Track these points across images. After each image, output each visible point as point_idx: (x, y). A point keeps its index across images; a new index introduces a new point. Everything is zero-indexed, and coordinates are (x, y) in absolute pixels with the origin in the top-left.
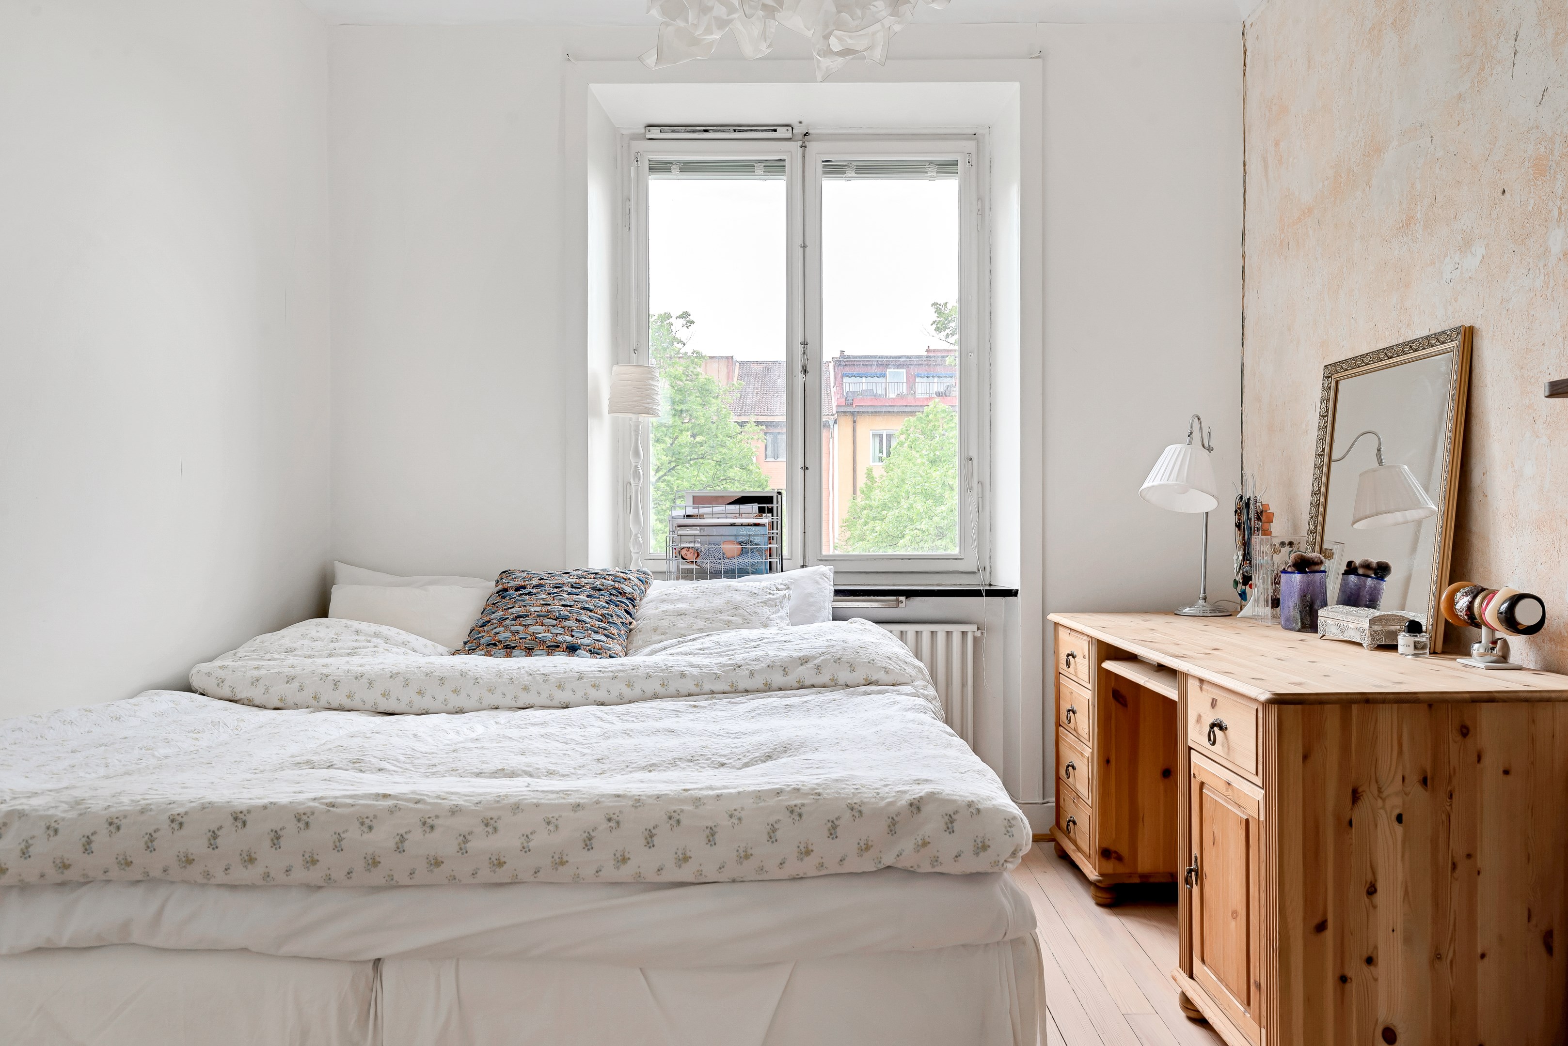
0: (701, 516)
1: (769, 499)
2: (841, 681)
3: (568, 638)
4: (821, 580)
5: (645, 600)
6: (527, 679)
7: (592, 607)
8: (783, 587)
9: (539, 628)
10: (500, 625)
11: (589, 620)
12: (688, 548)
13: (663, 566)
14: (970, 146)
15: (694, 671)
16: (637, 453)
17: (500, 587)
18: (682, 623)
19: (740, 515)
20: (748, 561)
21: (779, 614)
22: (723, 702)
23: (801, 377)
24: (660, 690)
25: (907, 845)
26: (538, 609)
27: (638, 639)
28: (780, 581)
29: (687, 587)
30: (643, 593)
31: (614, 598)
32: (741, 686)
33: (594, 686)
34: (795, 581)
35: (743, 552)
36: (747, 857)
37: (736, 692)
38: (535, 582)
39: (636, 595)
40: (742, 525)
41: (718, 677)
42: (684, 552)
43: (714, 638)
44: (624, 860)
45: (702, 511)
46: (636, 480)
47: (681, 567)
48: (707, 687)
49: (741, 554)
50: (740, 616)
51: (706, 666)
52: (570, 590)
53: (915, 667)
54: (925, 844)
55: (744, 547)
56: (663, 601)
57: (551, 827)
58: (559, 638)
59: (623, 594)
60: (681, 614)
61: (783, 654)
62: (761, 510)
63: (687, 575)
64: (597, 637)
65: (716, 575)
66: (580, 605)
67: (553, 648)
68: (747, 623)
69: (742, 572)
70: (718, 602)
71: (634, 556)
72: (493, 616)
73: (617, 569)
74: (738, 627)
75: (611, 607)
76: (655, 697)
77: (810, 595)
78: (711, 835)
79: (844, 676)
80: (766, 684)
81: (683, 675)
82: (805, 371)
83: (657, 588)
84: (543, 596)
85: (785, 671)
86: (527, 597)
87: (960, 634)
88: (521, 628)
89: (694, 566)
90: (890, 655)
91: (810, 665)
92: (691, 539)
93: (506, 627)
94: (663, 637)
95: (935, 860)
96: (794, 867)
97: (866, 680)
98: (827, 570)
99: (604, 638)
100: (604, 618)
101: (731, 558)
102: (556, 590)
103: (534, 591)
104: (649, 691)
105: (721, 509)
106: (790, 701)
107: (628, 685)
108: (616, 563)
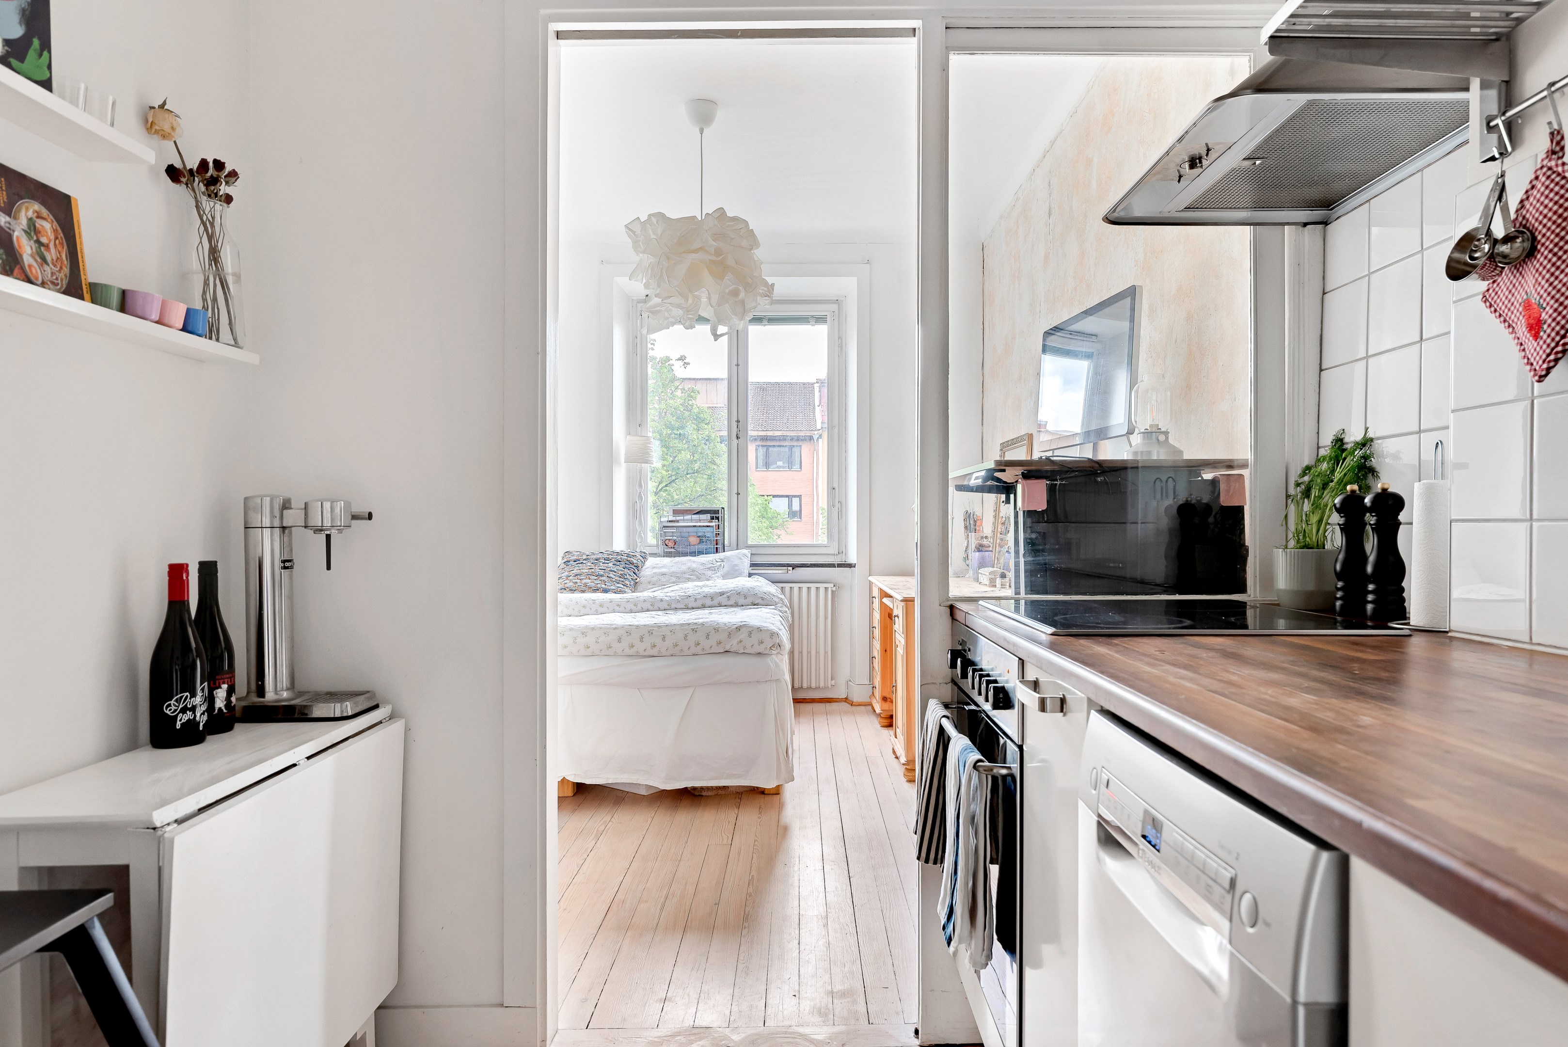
0: (678, 521)
1: (717, 512)
2: (740, 604)
3: (603, 586)
4: (742, 557)
5: (644, 567)
6: (584, 602)
7: (616, 570)
8: (719, 560)
9: (588, 581)
10: (567, 579)
11: (614, 577)
12: (670, 540)
13: (655, 550)
14: (834, 307)
15: (667, 599)
16: (640, 486)
17: (565, 560)
18: (664, 579)
19: (700, 521)
20: (703, 547)
21: (717, 575)
22: (681, 612)
23: (735, 441)
24: (650, 608)
25: (734, 642)
26: (587, 571)
27: (640, 587)
28: (719, 557)
29: (667, 561)
30: (644, 563)
31: (627, 566)
32: (690, 606)
33: (618, 605)
34: (727, 558)
35: (701, 542)
36: (676, 645)
37: (688, 608)
38: (585, 557)
39: (640, 564)
40: (700, 526)
41: (679, 601)
42: (667, 542)
43: (680, 586)
44: (632, 646)
45: (678, 518)
46: (640, 501)
47: (665, 550)
48: (673, 606)
49: (699, 543)
50: (696, 575)
51: (673, 596)
52: (604, 561)
53: (779, 598)
54: (741, 641)
55: (701, 539)
56: (654, 568)
57: (606, 635)
58: (599, 586)
59: (632, 563)
60: (664, 574)
61: (711, 591)
62: (712, 518)
63: (668, 555)
64: (618, 585)
65: (685, 554)
66: (609, 569)
67: (596, 590)
68: (699, 579)
69: (700, 553)
70: (684, 568)
71: (639, 544)
72: (562, 575)
73: (629, 550)
74: (693, 581)
75: (626, 570)
76: (648, 610)
77: (736, 565)
78: (664, 638)
79: (741, 601)
80: (702, 605)
81: (662, 600)
82: (738, 438)
83: (651, 561)
84: (589, 564)
85: (712, 599)
86: (581, 565)
87: (824, 589)
88: (578, 581)
89: (673, 550)
90: (765, 592)
91: (725, 596)
92: (671, 534)
93: (571, 580)
94: (653, 586)
95: (745, 648)
96: (694, 650)
97: (752, 603)
98: (747, 552)
99: (622, 586)
100: (622, 576)
101: (694, 545)
102: (596, 561)
103: (584, 562)
104: (645, 608)
105: (688, 517)
106: (711, 611)
107: (635, 605)
108: (629, 547)
